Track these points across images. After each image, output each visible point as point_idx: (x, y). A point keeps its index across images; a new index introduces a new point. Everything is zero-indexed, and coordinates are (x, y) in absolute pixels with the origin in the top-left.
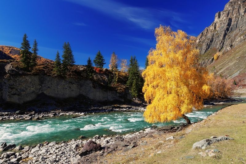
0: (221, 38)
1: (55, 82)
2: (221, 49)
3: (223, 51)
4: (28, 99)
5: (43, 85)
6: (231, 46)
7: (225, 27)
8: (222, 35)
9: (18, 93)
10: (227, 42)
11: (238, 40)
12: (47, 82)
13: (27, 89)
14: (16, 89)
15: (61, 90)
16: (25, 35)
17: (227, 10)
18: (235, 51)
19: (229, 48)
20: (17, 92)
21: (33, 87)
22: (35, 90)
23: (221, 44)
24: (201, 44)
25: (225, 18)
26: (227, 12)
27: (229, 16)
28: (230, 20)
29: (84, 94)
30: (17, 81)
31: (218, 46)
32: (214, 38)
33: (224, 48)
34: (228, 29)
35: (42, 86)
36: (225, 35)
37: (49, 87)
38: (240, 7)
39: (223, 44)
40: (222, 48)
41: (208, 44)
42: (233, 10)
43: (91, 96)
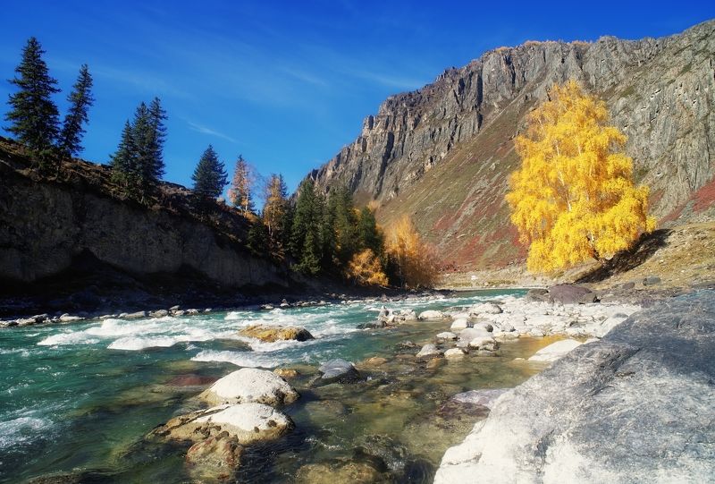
0: (377, 171)
1: (121, 218)
2: (378, 194)
3: (382, 199)
4: (49, 268)
5: (85, 225)
6: (397, 190)
7: (383, 150)
8: (379, 166)
9: (19, 243)
10: (388, 181)
11: (407, 179)
12: (96, 217)
13: (43, 232)
14: (11, 228)
15: (139, 245)
16: (33, 43)
17: (384, 116)
18: (405, 200)
19: (392, 194)
20: (15, 237)
21: (61, 228)
22: (65, 238)
23: (378, 184)
24: (336, 181)
25: (381, 130)
26: (385, 119)
27: (389, 128)
28: (391, 136)
29: (194, 263)
30: (15, 198)
31: (371, 188)
32: (364, 169)
33: (384, 194)
34: (387, 155)
35: (81, 228)
36: (384, 166)
37: (103, 234)
38: (406, 114)
39: (381, 184)
40: (379, 192)
41: (351, 181)
42: (395, 117)
43: (212, 270)
